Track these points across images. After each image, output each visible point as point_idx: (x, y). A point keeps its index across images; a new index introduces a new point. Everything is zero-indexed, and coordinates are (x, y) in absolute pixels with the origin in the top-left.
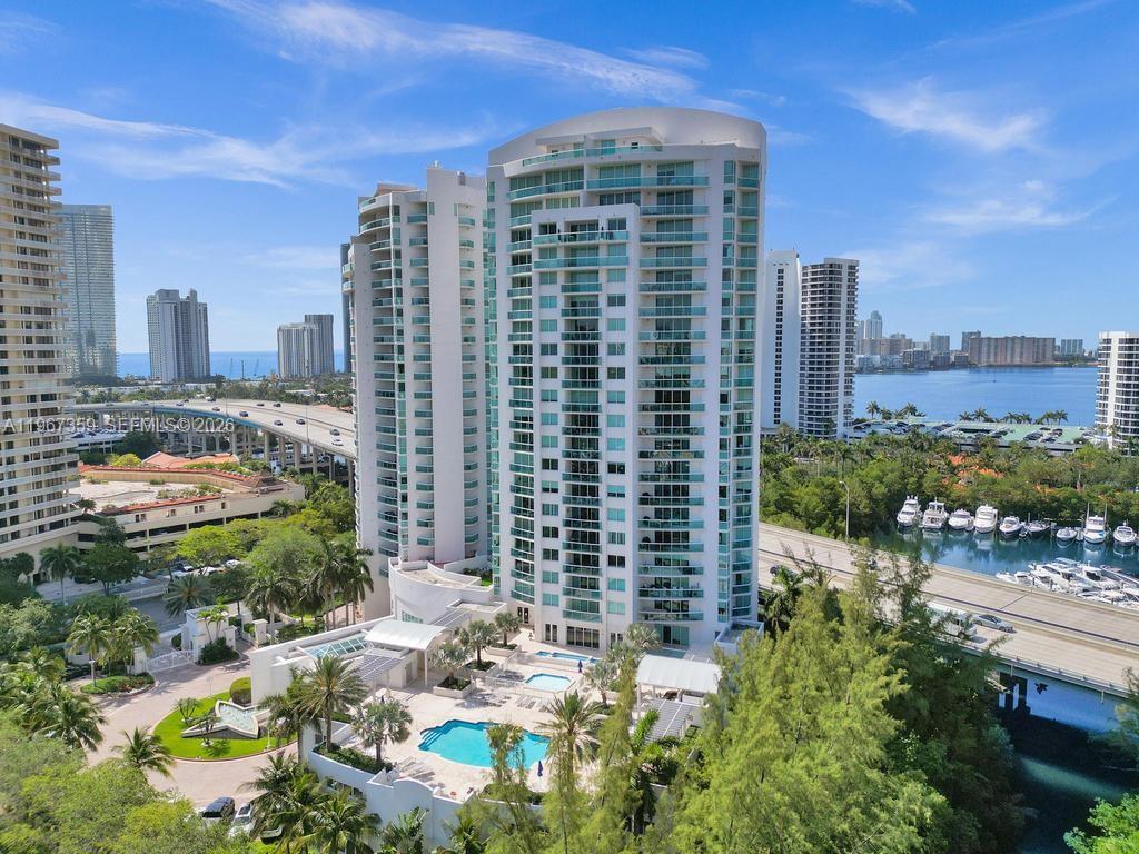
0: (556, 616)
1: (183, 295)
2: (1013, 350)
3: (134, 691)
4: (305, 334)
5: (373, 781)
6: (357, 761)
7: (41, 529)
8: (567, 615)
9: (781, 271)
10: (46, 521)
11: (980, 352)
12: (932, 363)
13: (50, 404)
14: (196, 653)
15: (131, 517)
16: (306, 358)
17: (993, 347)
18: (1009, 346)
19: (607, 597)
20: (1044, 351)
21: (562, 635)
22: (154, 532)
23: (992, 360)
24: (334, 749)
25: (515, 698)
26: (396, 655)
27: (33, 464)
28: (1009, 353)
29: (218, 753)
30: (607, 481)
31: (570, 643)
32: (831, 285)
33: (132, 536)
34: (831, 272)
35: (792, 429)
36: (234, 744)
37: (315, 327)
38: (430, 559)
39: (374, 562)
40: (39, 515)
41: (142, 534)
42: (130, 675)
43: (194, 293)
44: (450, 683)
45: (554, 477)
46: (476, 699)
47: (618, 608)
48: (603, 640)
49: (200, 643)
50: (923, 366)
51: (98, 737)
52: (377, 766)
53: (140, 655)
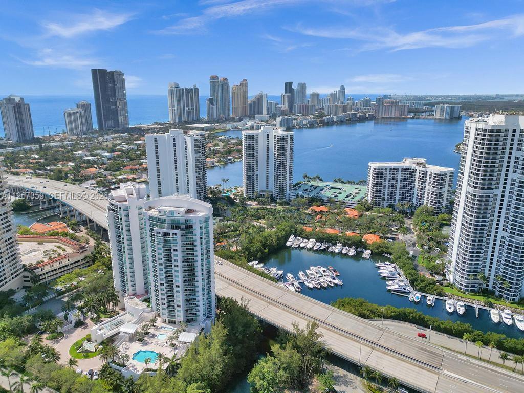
0: (165, 317)
1: (17, 100)
2: (391, 111)
3: (60, 338)
4: (78, 114)
5: (123, 370)
6: (118, 365)
7: (13, 278)
8: (168, 317)
9: (268, 135)
10: (14, 276)
11: (379, 112)
12: (358, 118)
13: (11, 241)
14: (73, 324)
15: (40, 270)
16: (80, 126)
17: (384, 109)
18: (390, 110)
19: (177, 313)
20: (404, 112)
21: (167, 321)
22: (47, 273)
23: (383, 115)
24: (114, 362)
25: (154, 342)
26: (126, 335)
27: (8, 260)
28: (390, 112)
29: (87, 357)
30: (175, 289)
31: (169, 322)
32: (283, 144)
33: (40, 275)
34: (283, 139)
35: (272, 192)
36: (89, 354)
37: (82, 110)
38: (135, 294)
39: (119, 294)
40: (12, 274)
41: (44, 274)
42: (57, 332)
43: (22, 99)
44: (139, 340)
45: (163, 287)
46: (145, 344)
47: (180, 316)
48: (177, 323)
49: (74, 322)
50: (355, 120)
51: (59, 358)
52: (124, 366)
53: (59, 328)
